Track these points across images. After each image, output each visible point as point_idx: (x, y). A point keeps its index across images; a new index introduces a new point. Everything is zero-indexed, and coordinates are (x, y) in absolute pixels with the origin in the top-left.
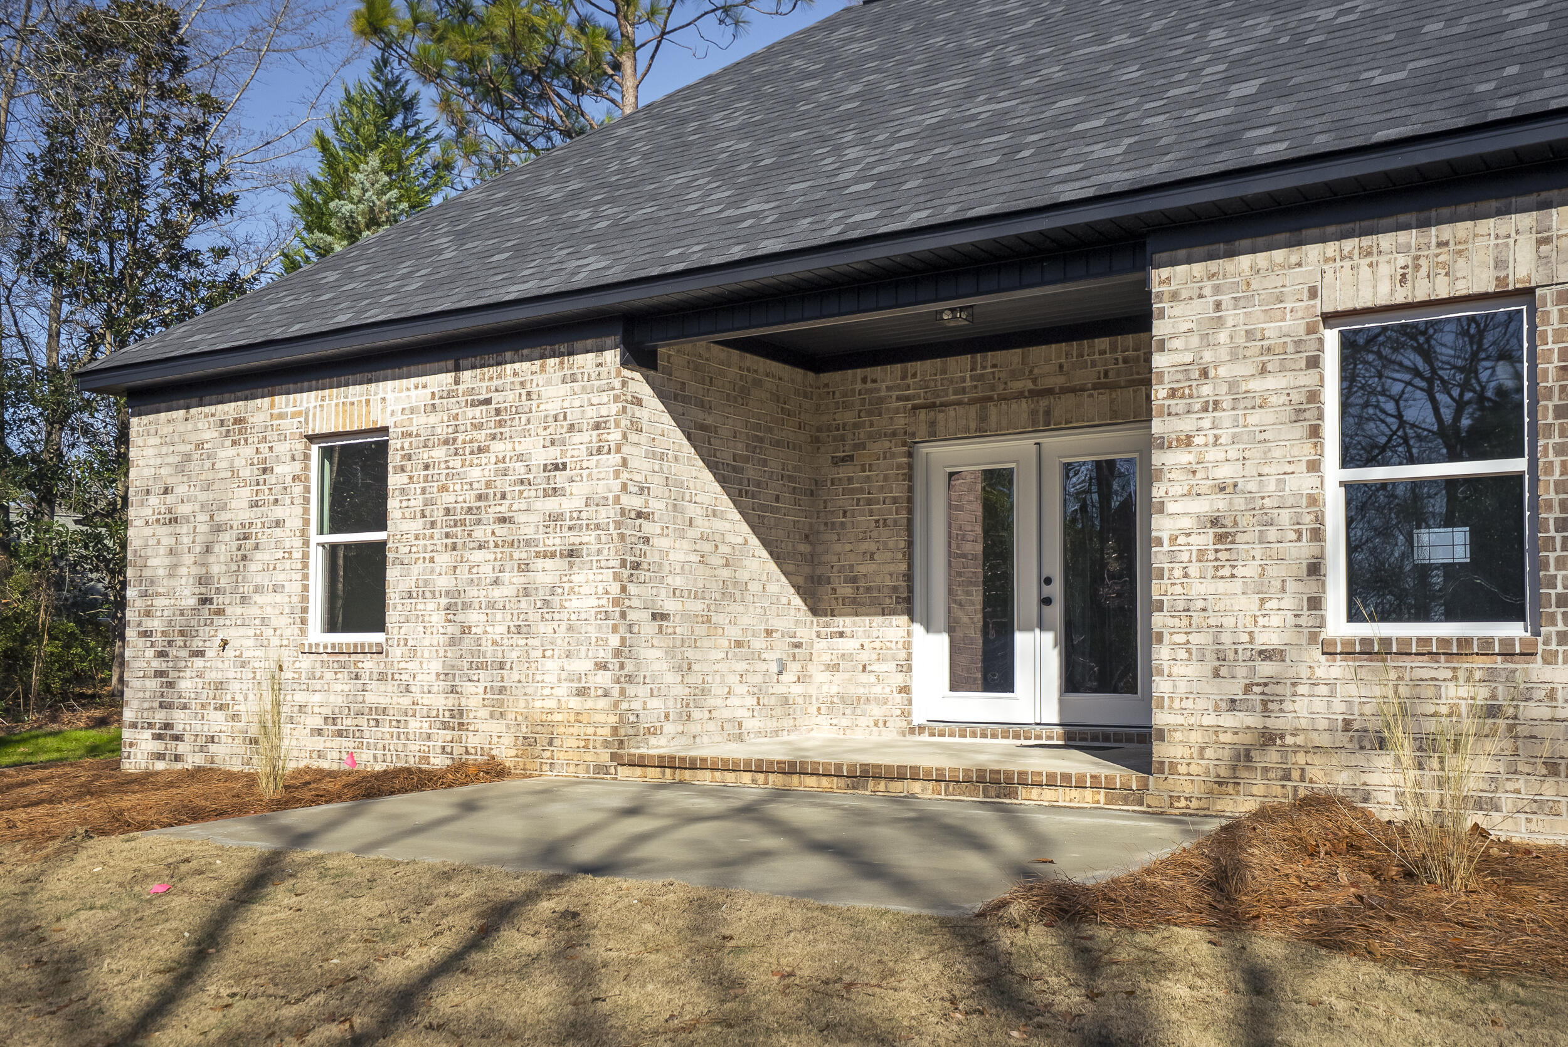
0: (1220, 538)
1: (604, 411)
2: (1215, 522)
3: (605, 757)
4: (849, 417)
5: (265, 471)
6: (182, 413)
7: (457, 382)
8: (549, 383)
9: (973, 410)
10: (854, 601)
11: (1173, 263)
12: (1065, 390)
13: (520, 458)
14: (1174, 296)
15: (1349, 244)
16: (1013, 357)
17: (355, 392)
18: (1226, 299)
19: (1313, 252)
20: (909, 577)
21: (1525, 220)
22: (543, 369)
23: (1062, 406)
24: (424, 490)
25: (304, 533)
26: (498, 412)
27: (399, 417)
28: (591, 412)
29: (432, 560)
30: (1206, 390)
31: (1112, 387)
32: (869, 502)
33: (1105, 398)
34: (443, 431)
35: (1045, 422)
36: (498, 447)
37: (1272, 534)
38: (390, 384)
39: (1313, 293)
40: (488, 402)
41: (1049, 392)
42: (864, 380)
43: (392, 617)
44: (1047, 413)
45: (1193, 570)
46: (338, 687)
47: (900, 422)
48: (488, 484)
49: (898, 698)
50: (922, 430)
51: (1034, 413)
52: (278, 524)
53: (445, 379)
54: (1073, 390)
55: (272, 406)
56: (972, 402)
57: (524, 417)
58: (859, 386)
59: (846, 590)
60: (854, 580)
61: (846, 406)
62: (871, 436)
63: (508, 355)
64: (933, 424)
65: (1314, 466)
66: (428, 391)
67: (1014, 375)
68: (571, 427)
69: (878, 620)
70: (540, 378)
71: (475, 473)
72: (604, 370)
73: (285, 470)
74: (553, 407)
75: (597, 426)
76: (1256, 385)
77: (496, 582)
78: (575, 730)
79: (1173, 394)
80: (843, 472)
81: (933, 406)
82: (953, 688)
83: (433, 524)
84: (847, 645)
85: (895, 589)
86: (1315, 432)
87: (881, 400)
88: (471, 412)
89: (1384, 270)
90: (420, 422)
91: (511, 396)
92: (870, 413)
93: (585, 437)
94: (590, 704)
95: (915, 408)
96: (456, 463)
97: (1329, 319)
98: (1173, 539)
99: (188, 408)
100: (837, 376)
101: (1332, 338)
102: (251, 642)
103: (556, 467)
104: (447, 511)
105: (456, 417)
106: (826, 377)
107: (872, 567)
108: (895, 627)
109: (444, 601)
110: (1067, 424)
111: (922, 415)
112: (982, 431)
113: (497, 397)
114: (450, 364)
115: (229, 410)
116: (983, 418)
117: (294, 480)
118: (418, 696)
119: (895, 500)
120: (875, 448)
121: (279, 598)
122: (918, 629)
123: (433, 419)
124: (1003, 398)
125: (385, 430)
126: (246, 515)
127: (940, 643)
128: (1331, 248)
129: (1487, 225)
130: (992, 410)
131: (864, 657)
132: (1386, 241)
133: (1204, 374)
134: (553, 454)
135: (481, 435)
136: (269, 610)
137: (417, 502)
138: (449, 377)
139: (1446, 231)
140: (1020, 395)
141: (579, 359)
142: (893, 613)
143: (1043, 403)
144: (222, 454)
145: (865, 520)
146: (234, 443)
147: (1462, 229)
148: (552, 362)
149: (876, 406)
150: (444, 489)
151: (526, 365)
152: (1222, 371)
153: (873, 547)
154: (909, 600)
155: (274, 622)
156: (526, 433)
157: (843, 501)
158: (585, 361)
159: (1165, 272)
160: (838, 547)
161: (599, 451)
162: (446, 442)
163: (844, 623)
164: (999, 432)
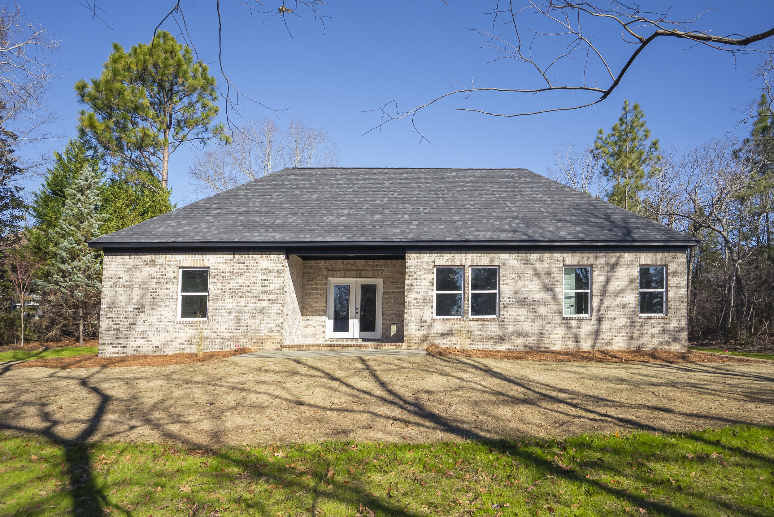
0: (417, 302)
1: (280, 268)
2: (416, 299)
3: (278, 346)
4: (312, 271)
5: (162, 275)
6: (128, 257)
7: (234, 258)
8: (263, 260)
9: (343, 272)
10: (312, 312)
11: (410, 253)
12: (364, 270)
13: (254, 277)
14: (410, 259)
15: (439, 255)
16: (352, 262)
17: (198, 257)
18: (419, 261)
19: (433, 255)
20: (326, 307)
21: (464, 255)
22: (262, 257)
23: (363, 273)
24: (222, 283)
25: (177, 292)
26: (247, 266)
27: (214, 265)
28: (275, 268)
29: (224, 300)
30: (415, 276)
31: (374, 270)
32: (317, 290)
33: (372, 272)
34: (229, 269)
35: (360, 276)
36: (247, 274)
37: (426, 301)
38: (211, 256)
39: (433, 262)
40: (244, 263)
41: (360, 270)
42: (316, 263)
43: (210, 314)
44: (360, 274)
45: (412, 307)
46: (190, 332)
47: (325, 273)
48: (243, 283)
49: (323, 334)
50: (331, 275)
51: (357, 274)
52: (167, 289)
53: (231, 257)
54: (365, 270)
55: (166, 258)
56: (343, 270)
57: (255, 268)
58: (315, 264)
59: (310, 310)
60: (312, 308)
61: (311, 269)
62: (317, 276)
63: (251, 253)
64: (333, 274)
65: (433, 290)
66: (224, 259)
67: (352, 266)
68: (270, 271)
69: (318, 317)
70: (261, 259)
71: (239, 280)
72: (280, 259)
73: (171, 275)
74: (265, 266)
75: (278, 272)
76: (424, 276)
77: (246, 306)
78: (270, 340)
79: (409, 276)
80: (310, 283)
81: (333, 270)
82: (334, 331)
83: (225, 292)
84: (309, 322)
85: (323, 310)
86: (433, 285)
87: (320, 268)
88: (238, 265)
89: (444, 260)
90: (221, 266)
91: (251, 263)
92: (317, 271)
93: (274, 274)
94: (274, 334)
95: (329, 270)
96: (233, 277)
97: (435, 266)
98: (409, 302)
99: (130, 255)
100: (309, 261)
101: (435, 269)
102: (156, 320)
103: (265, 280)
104: (230, 289)
105: (233, 266)
106: (306, 261)
107: (317, 305)
108: (323, 318)
109: (228, 310)
110: (364, 276)
111: (331, 272)
112: (345, 276)
113: (246, 263)
114: (232, 253)
115: (148, 257)
116: (345, 274)
117: (174, 278)
118: (219, 334)
119: (323, 290)
120: (319, 278)
121: (167, 309)
122: (327, 318)
123: (225, 266)
124: (350, 270)
125: (209, 267)
126: (154, 286)
127: (332, 322)
128: (436, 255)
129: (459, 255)
130: (348, 273)
131: (314, 325)
132: (445, 255)
133: (415, 273)
134: (265, 277)
135: (242, 271)
136: (163, 312)
137: (220, 286)
138: (232, 256)
139: (453, 255)
140: (354, 270)
141: (273, 256)
142: (322, 315)
143: (359, 272)
144: (144, 269)
145: (315, 294)
146: (150, 267)
147: (456, 255)
148: (264, 256)
149: (319, 269)
150: (229, 283)
151: (256, 256)
152: (418, 273)
153: (317, 300)
154: (326, 312)
155: (165, 315)
156: (256, 272)
157: (311, 290)
158: (275, 257)
159: (409, 255)
160: (308, 300)
161: (278, 277)
162: (230, 272)
163: (310, 317)
164: (349, 277)
